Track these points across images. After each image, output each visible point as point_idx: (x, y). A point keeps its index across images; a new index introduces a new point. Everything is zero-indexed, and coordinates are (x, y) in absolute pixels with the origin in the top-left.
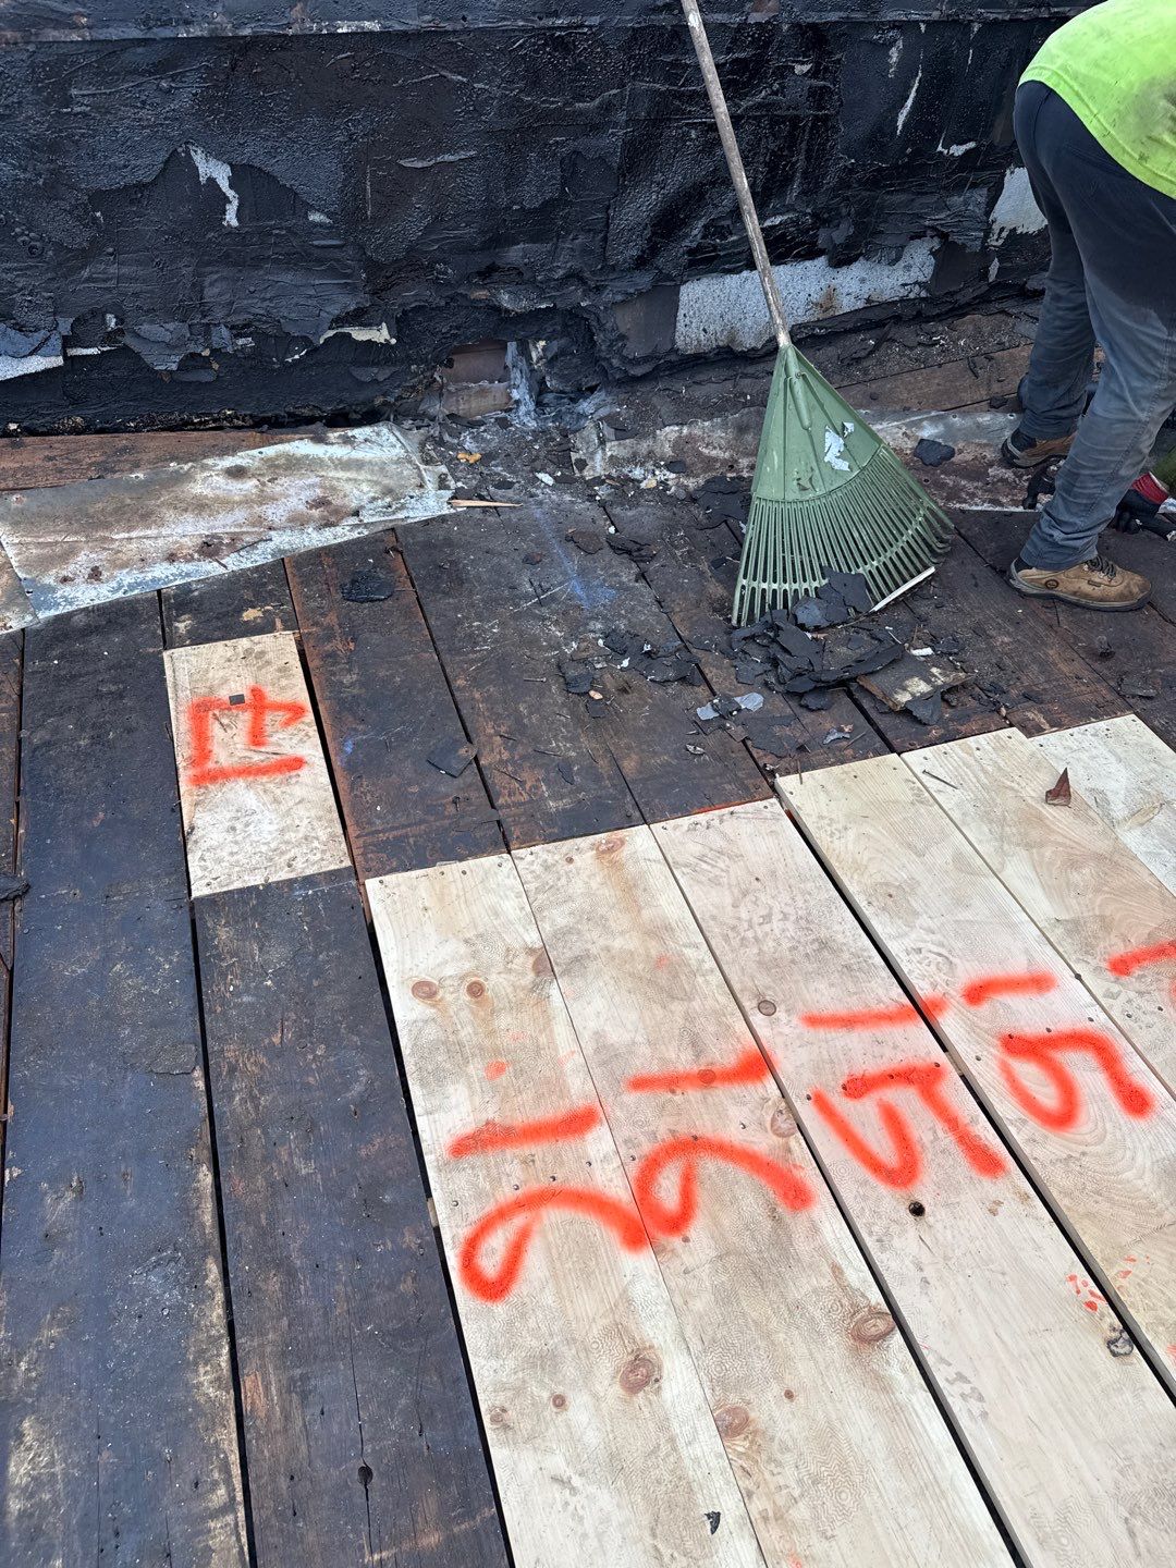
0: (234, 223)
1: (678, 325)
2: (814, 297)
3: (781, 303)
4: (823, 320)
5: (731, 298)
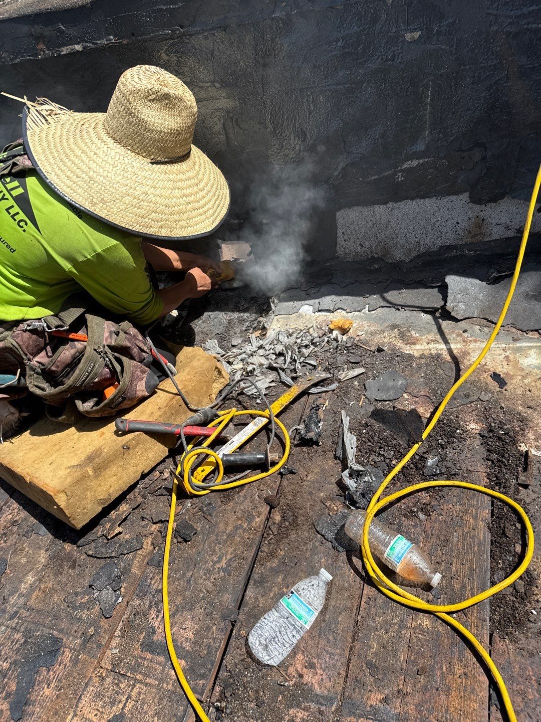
1: (339, 240)
2: (463, 225)
3: (430, 228)
4: (471, 244)
5: (382, 222)
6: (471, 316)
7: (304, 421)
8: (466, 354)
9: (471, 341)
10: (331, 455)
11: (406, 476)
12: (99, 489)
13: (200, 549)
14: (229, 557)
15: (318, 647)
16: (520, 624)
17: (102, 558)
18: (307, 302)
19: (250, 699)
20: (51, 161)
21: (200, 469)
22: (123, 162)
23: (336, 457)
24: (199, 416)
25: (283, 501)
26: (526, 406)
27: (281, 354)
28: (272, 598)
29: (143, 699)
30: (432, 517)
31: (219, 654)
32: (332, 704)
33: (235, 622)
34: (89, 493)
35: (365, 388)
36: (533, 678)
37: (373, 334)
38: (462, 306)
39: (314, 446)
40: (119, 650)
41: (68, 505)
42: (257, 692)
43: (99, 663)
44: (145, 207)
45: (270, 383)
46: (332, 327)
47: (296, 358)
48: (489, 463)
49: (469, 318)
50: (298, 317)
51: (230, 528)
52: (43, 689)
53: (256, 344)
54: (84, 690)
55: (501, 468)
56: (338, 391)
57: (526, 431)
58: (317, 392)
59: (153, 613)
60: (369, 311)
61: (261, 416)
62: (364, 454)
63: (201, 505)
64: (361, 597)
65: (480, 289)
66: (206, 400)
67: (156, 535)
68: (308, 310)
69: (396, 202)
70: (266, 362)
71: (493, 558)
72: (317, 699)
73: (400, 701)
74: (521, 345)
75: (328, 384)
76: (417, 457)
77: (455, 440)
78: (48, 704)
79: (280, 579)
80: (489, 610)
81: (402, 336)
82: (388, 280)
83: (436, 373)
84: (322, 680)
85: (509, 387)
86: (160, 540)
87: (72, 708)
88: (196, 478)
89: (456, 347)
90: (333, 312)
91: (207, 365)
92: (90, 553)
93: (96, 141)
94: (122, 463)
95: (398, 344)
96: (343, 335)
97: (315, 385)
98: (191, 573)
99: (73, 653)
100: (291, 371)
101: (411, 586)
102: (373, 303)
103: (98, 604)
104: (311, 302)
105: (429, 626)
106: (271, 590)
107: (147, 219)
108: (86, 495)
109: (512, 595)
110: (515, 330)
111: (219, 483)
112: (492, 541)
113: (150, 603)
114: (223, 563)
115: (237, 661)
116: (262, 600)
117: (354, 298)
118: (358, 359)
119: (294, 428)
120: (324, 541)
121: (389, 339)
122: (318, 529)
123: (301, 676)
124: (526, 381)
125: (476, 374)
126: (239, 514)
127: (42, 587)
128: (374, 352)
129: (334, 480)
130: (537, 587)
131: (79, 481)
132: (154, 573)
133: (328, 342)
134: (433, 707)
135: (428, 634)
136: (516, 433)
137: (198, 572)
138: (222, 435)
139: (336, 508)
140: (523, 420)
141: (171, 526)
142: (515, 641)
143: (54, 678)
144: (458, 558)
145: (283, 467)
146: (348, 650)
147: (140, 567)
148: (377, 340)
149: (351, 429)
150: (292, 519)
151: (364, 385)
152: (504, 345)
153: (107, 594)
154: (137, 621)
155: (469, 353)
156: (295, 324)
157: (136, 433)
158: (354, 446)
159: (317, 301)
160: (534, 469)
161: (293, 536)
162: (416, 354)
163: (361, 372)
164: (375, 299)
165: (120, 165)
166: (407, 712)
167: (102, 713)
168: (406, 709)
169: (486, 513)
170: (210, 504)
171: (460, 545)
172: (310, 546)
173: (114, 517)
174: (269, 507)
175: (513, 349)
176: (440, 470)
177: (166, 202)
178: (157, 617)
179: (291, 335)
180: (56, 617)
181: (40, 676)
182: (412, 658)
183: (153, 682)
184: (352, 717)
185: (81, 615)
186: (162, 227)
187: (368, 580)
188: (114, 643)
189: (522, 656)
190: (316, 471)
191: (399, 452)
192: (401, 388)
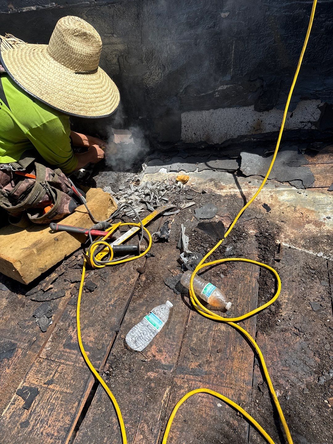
1: (182, 130)
2: (250, 124)
3: (233, 125)
4: (255, 135)
5: (207, 121)
6: (253, 174)
7: (160, 230)
8: (250, 194)
9: (253, 187)
10: (175, 247)
11: (214, 256)
12: (40, 262)
13: (99, 295)
14: (115, 299)
15: (164, 342)
16: (271, 327)
17: (40, 301)
18: (164, 166)
19: (126, 369)
20: (16, 68)
21: (99, 254)
22: (59, 71)
23: (177, 248)
24: (100, 225)
25: (147, 270)
26: (281, 221)
27: (148, 195)
28: (139, 318)
29: (65, 372)
30: (228, 276)
31: (109, 348)
32: (171, 369)
33: (118, 331)
34: (34, 264)
35: (195, 213)
36: (277, 351)
37: (200, 184)
38: (249, 169)
39: (165, 242)
40: (51, 349)
41: (21, 269)
42: (130, 365)
43: (39, 355)
44: (71, 98)
45: (141, 209)
46: (177, 179)
47: (157, 197)
48: (260, 250)
49: (252, 175)
50: (158, 174)
51: (116, 285)
52: (6, 369)
53: (133, 189)
54: (30, 369)
55: (266, 252)
56: (180, 214)
57: (280, 234)
58: (168, 215)
59: (71, 329)
60: (198, 171)
61: (136, 226)
62: (192, 246)
63: (100, 273)
64: (188, 317)
65: (259, 160)
66: (104, 217)
67: (73, 289)
68: (164, 171)
69: (214, 109)
70: (139, 199)
71: (260, 296)
72: (163, 367)
73: (207, 365)
74: (279, 189)
75: (174, 211)
76: (221, 247)
77: (242, 238)
78: (9, 377)
79: (144, 309)
80: (256, 321)
81: (216, 185)
82: (209, 154)
83: (233, 204)
84: (166, 357)
85: (272, 211)
86: (75, 291)
87: (23, 378)
88: (97, 258)
89: (244, 191)
90: (178, 172)
91: (105, 197)
92: (34, 299)
93: (43, 59)
94: (54, 248)
95: (214, 190)
96: (184, 184)
97: (167, 210)
98: (94, 308)
99: (23, 351)
100: (153, 203)
101: (215, 310)
102: (200, 167)
103: (38, 325)
104: (166, 166)
105: (224, 329)
106: (139, 314)
107: (73, 105)
108: (32, 265)
109: (269, 313)
110: (276, 182)
111: (111, 261)
112: (259, 288)
113: (69, 324)
114: (112, 302)
115: (119, 350)
116: (134, 320)
117: (190, 164)
118: (191, 197)
119: (155, 233)
120: (169, 289)
121: (209, 187)
122: (166, 283)
123: (154, 356)
124: (281, 208)
125: (254, 205)
126: (122, 277)
127: (4, 318)
128: (200, 194)
129: (176, 259)
130: (281, 309)
131: (28, 256)
132: (72, 309)
133: (175, 188)
134: (224, 367)
135: (224, 333)
136: (275, 235)
137: (97, 307)
138: (113, 236)
139: (176, 273)
140: (279, 228)
141: (82, 284)
142: (268, 335)
143: (12, 364)
144: (241, 296)
145: (147, 253)
146: (181, 342)
147: (63, 306)
148: (202, 187)
149: (186, 233)
150: (152, 279)
151: (194, 211)
152: (270, 190)
153: (44, 320)
154: (62, 333)
155: (251, 194)
156: (156, 178)
157: (62, 232)
158: (188, 241)
159: (169, 166)
160: (283, 252)
161: (152, 287)
162: (223, 195)
163: (193, 204)
164: (202, 165)
165: (57, 73)
166: (211, 370)
167: (41, 380)
168: (210, 369)
169: (257, 274)
170: (105, 272)
171: (242, 290)
172: (161, 292)
173: (48, 280)
174: (139, 274)
175: (275, 191)
176: (233, 253)
177: (84, 96)
178: (73, 331)
179: (154, 184)
180: (13, 333)
181: (3, 363)
182: (215, 345)
183: (71, 363)
184: (182, 375)
185: (28, 332)
186: (81, 110)
187: (193, 308)
188: (47, 345)
189: (272, 341)
190: (166, 255)
191: (212, 244)
192: (214, 212)
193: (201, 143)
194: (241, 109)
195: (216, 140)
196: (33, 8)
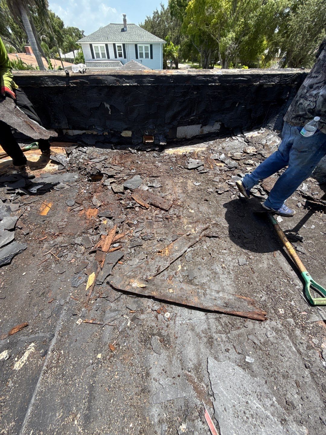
0: (110, 114)
1: (177, 134)
2: (200, 131)
3: (194, 131)
4: (201, 134)
5: (186, 130)
69: (189, 126)
148: (188, 152)
193: (184, 138)
194: (197, 126)
195: (188, 137)
196: (128, 85)
